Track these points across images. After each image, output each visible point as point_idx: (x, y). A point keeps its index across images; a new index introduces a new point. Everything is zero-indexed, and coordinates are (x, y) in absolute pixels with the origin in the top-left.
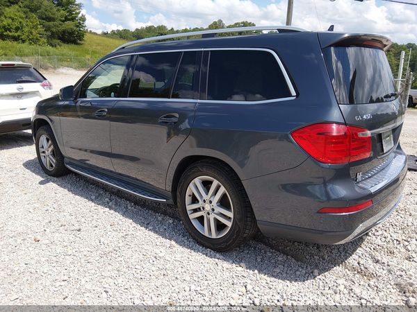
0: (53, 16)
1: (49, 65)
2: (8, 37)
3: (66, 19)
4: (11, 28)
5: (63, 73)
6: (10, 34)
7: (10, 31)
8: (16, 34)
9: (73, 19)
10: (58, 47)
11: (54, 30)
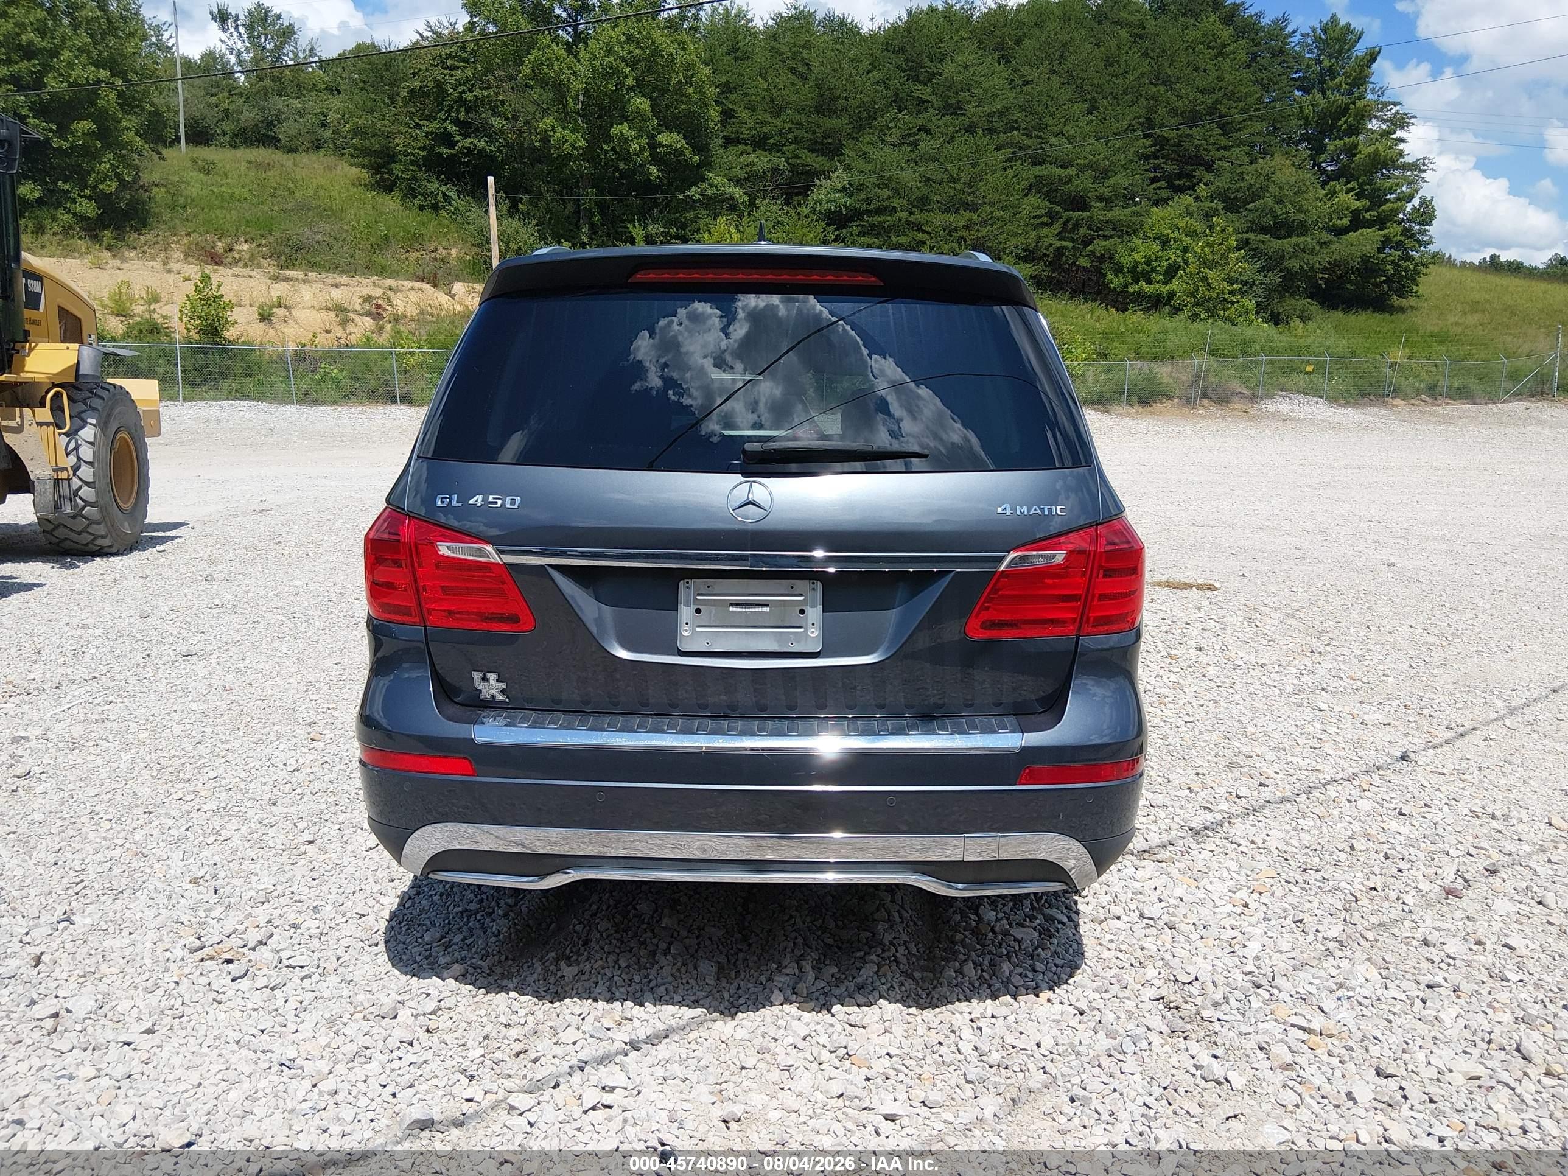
0: (1300, 216)
1: (1236, 386)
2: (1139, 297)
3: (1357, 222)
4: (1154, 270)
5: (1276, 416)
6: (1147, 289)
7: (1150, 282)
8: (1165, 289)
9: (1381, 222)
10: (1296, 323)
11: (1294, 264)
